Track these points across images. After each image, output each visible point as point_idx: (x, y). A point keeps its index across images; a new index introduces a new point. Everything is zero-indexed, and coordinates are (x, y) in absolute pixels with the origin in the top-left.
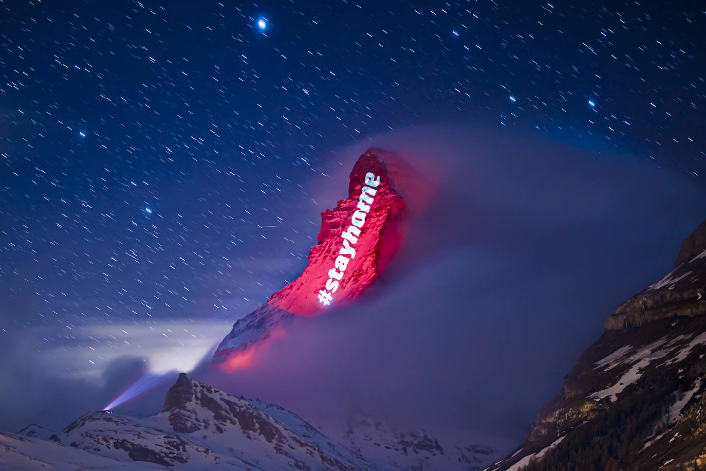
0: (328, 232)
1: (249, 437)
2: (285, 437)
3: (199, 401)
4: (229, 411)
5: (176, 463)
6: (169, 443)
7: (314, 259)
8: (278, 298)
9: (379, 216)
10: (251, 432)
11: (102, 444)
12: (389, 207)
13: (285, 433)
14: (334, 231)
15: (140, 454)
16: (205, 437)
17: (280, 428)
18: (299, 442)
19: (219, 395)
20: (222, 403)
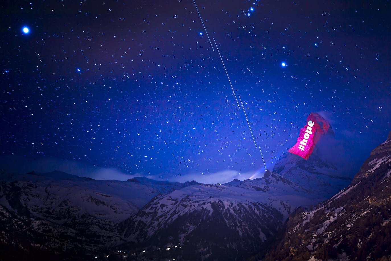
0: (301, 134)
1: (284, 184)
2: (293, 184)
4: (279, 178)
5: (267, 191)
6: (265, 186)
7: (298, 141)
8: (290, 150)
9: (314, 129)
11: (249, 187)
12: (316, 127)
13: (293, 183)
14: (303, 134)
15: (258, 189)
16: (273, 185)
17: (292, 182)
18: (296, 185)
19: (276, 174)
20: (277, 176)
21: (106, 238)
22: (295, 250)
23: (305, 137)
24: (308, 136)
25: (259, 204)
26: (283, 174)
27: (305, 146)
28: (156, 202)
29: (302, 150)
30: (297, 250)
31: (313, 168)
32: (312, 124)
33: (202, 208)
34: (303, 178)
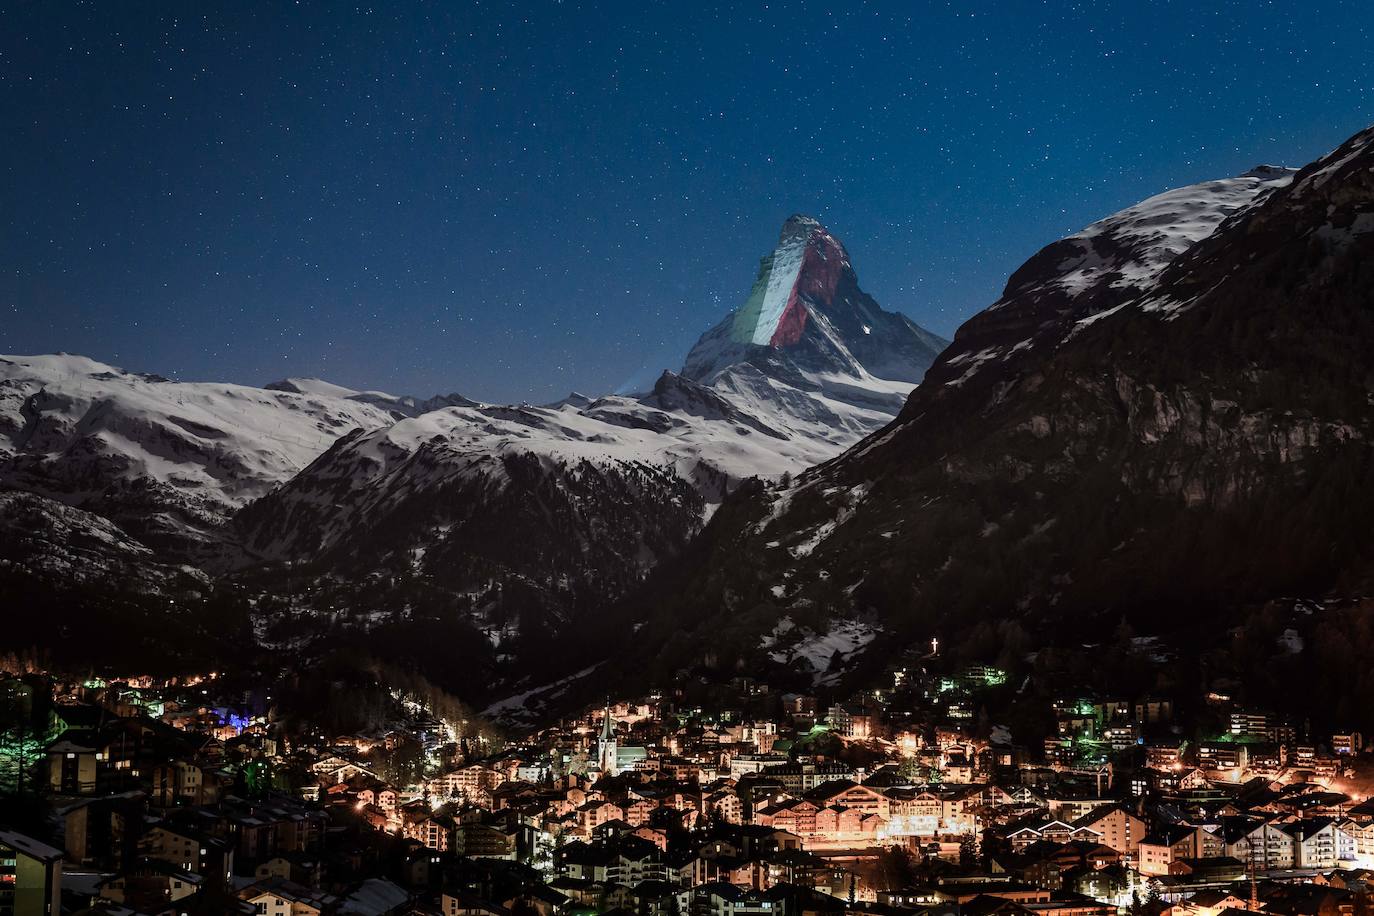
21: (203, 548)
22: (736, 598)
25: (641, 466)
28: (348, 451)
30: (742, 598)
33: (477, 474)
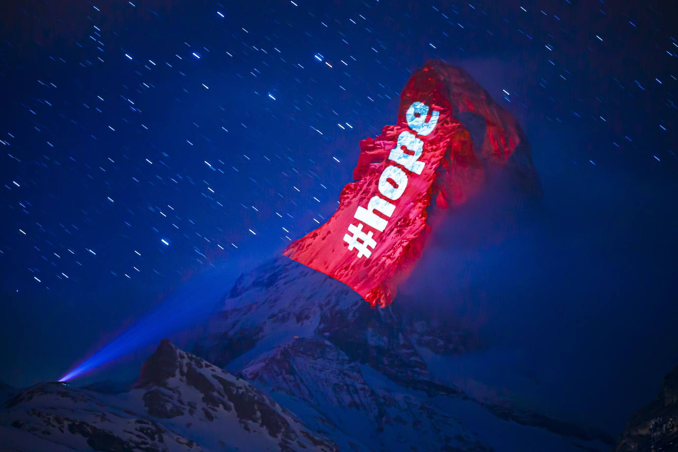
0: (368, 166)
1: (246, 428)
2: (294, 432)
3: (184, 377)
4: (222, 392)
6: (142, 430)
7: (347, 201)
8: (296, 248)
9: (436, 150)
10: (250, 422)
11: (53, 426)
12: (448, 140)
13: (296, 427)
14: (375, 166)
16: (189, 425)
17: (289, 419)
18: (312, 439)
19: (211, 371)
20: (215, 382)
23: (384, 187)
24: (403, 181)
26: (249, 370)
27: (380, 237)
29: (364, 252)
31: (413, 358)
32: (427, 120)
34: (353, 404)
